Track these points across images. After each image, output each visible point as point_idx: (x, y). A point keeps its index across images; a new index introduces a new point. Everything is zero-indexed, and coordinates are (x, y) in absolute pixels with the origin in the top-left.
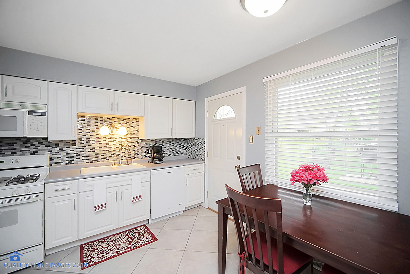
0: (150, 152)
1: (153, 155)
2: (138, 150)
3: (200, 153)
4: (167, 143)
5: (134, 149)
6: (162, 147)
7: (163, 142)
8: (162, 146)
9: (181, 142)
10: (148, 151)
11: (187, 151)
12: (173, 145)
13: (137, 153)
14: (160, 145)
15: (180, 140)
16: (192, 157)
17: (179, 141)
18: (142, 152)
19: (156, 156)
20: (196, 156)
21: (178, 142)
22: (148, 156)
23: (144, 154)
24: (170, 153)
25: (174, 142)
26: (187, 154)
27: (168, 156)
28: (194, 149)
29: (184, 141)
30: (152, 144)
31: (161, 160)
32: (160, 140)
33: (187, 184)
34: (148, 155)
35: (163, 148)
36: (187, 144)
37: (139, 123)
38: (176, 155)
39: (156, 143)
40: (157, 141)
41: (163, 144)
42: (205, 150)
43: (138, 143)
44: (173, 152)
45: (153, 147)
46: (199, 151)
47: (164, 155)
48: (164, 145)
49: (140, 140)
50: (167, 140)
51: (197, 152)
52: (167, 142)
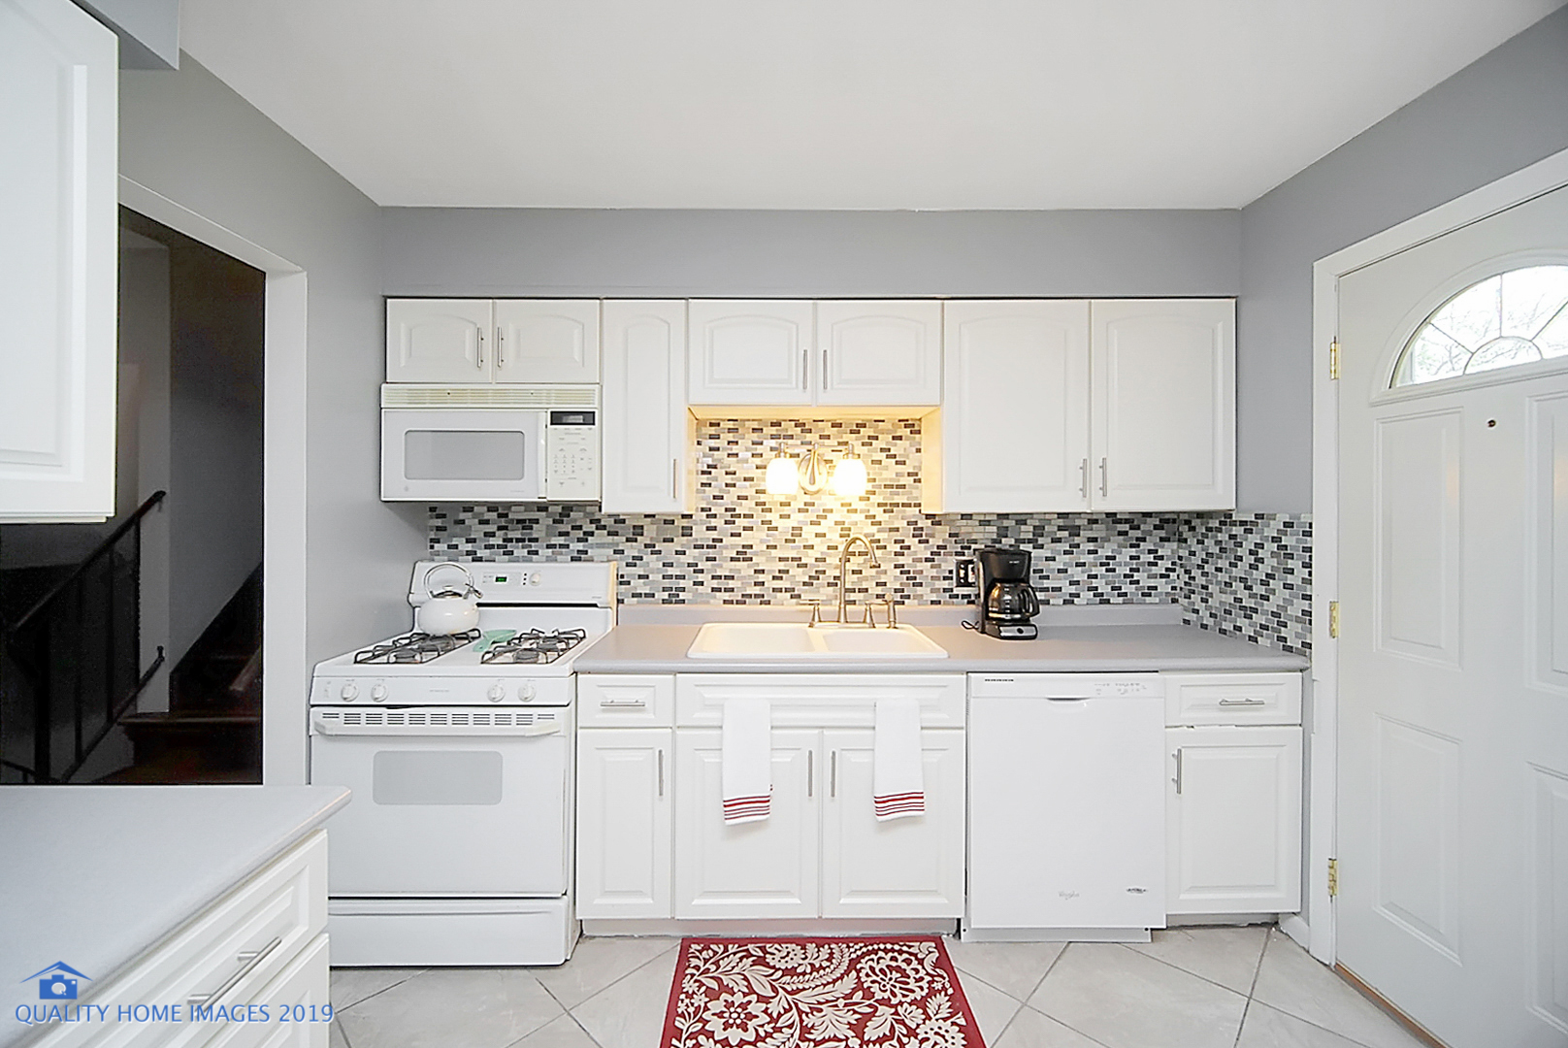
0: (971, 579)
1: (988, 593)
2: (920, 566)
3: (1270, 606)
4: (1060, 534)
5: (901, 560)
6: (1032, 555)
7: (1039, 531)
8: (1035, 553)
9: (1138, 534)
10: (962, 572)
11: (1180, 584)
12: (1091, 546)
13: (913, 579)
14: (1022, 547)
15: (1134, 520)
16: (1210, 622)
17: (1126, 527)
18: (934, 573)
19: (999, 600)
20: (1241, 622)
21: (1125, 533)
22: (964, 597)
23: (946, 584)
24: (1073, 589)
25: (1098, 531)
26: (1174, 601)
27: (1065, 602)
28: (1223, 577)
29: (1156, 527)
30: (984, 536)
31: (1025, 622)
32: (1021, 519)
33: (1178, 782)
34: (966, 591)
35: (1038, 558)
36: (1175, 545)
37: (924, 439)
38: (1108, 602)
39: (1003, 532)
40: (1006, 523)
41: (1041, 541)
42: (1314, 590)
43: (918, 533)
44: (1095, 583)
45: (984, 556)
46: (1259, 589)
47: (1040, 596)
48: (1042, 547)
49: (928, 516)
50: (1061, 522)
51: (1243, 594)
52: (1060, 528)
